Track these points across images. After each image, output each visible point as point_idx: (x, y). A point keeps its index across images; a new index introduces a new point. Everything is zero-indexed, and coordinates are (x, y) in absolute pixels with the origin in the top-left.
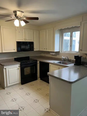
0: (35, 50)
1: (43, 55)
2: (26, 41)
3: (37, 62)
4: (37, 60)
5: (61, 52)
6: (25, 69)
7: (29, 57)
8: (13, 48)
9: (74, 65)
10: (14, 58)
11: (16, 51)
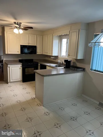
0: (38, 53)
1: (47, 58)
2: (29, 45)
3: (38, 64)
4: (38, 63)
5: (59, 56)
6: (26, 69)
7: (33, 60)
8: (17, 51)
9: (64, 67)
10: (19, 60)
11: (19, 53)
